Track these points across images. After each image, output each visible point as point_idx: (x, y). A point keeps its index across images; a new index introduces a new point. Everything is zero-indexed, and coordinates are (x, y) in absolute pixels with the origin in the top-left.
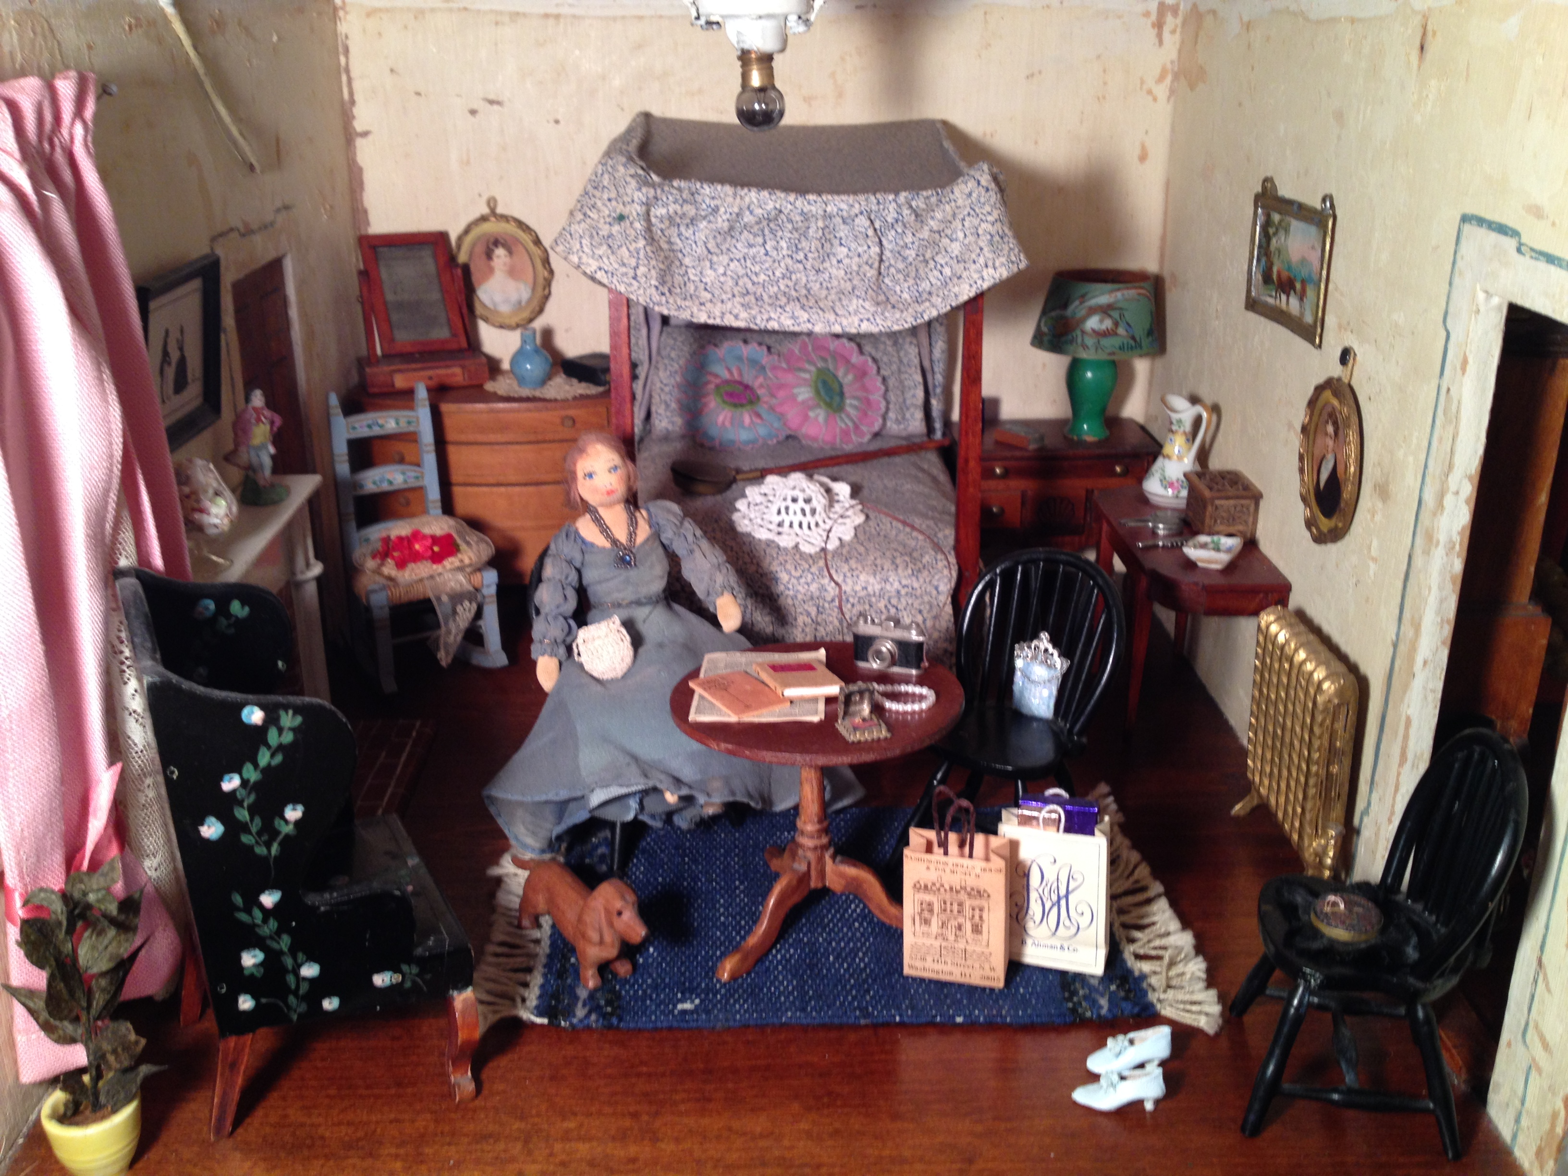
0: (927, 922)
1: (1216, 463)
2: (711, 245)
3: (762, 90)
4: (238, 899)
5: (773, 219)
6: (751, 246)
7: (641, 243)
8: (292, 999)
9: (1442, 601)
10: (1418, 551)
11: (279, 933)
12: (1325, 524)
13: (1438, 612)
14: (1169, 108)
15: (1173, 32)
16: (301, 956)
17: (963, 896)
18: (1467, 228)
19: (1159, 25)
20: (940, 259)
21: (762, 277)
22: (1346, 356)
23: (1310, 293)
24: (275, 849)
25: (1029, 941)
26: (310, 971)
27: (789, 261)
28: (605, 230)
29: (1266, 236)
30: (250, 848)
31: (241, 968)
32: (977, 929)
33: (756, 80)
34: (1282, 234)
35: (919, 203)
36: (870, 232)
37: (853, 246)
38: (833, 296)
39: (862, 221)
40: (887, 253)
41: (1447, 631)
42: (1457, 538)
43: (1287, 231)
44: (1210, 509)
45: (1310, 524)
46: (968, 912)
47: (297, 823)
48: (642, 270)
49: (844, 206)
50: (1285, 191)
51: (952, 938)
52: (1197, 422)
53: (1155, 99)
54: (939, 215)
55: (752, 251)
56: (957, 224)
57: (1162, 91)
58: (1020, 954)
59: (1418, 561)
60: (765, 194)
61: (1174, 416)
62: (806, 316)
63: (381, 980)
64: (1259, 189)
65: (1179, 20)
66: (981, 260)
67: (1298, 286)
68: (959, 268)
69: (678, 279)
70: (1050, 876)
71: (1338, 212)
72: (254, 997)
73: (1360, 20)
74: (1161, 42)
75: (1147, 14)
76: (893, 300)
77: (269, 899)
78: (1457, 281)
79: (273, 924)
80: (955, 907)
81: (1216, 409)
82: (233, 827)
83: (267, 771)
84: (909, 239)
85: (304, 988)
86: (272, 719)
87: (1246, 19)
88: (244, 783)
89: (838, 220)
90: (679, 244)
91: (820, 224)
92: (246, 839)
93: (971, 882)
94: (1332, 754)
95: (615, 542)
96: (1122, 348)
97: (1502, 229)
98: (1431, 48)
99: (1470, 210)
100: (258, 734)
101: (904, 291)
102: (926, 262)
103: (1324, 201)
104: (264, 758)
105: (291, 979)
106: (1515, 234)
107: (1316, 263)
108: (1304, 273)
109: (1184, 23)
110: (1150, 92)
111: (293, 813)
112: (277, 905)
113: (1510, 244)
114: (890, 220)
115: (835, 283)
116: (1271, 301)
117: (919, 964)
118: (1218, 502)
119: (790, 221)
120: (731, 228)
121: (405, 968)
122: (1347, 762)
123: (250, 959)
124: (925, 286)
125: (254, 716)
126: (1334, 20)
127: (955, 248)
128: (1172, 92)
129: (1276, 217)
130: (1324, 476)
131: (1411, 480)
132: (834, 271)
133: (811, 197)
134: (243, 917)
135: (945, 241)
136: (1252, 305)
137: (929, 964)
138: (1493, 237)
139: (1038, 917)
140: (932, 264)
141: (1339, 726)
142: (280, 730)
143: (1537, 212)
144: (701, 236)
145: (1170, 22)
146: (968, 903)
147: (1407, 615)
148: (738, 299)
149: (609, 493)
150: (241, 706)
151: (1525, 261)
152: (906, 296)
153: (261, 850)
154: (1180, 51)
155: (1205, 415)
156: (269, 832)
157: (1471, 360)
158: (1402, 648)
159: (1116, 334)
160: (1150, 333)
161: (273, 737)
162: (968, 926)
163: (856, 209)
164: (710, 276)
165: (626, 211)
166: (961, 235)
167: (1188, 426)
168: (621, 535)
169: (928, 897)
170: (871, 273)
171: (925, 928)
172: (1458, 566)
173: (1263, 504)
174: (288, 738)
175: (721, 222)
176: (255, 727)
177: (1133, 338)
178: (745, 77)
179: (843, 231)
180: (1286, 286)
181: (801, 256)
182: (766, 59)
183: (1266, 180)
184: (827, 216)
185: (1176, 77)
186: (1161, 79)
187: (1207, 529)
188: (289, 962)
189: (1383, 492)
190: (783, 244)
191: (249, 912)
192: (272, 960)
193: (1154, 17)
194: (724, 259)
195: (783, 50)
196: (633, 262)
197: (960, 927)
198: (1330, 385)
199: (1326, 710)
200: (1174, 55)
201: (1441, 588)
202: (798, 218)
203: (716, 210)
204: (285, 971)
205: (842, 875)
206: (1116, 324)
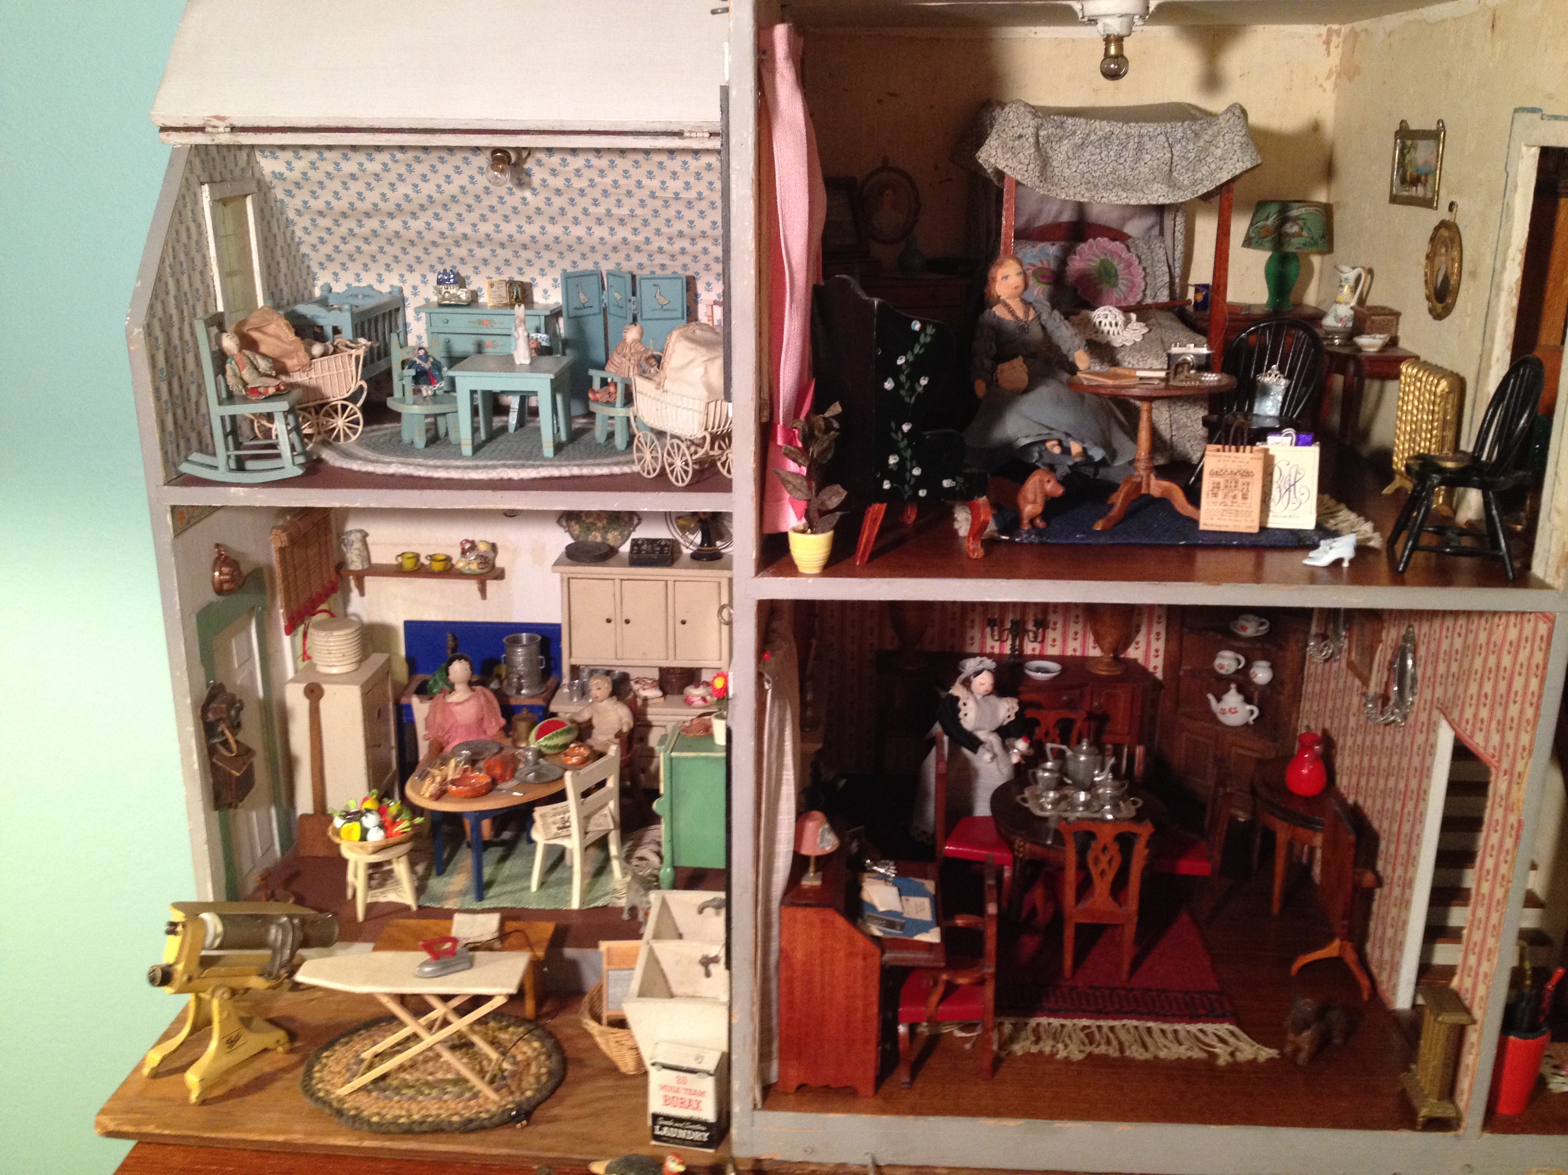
0: (1215, 495)
1: (1369, 302)
2: (1070, 154)
3: (1116, 57)
4: (893, 425)
5: (1107, 138)
6: (1092, 155)
7: (1033, 150)
8: (906, 487)
9: (1506, 323)
10: (1493, 297)
11: (907, 447)
12: (1439, 307)
13: (1505, 329)
14: (1334, 96)
15: (1337, 47)
16: (914, 463)
17: (1238, 477)
18: (1517, 115)
19: (1328, 42)
20: (1209, 159)
21: (1098, 173)
22: (1452, 206)
23: (1430, 180)
24: (913, 399)
25: (1271, 514)
26: (917, 472)
27: (1114, 163)
28: (1010, 144)
29: (1402, 155)
30: (902, 397)
31: (888, 465)
32: (1245, 497)
33: (1113, 51)
34: (1412, 151)
35: (1196, 127)
36: (1166, 145)
37: (1155, 153)
38: (1141, 184)
39: (1162, 138)
40: (1175, 158)
41: (1510, 341)
42: (1514, 286)
43: (1415, 148)
44: (1368, 323)
45: (1431, 311)
46: (1240, 486)
47: (925, 386)
48: (1032, 166)
49: (1151, 130)
50: (1414, 126)
51: (1229, 503)
52: (1358, 279)
53: (1325, 90)
54: (1210, 132)
55: (1093, 158)
56: (1220, 138)
57: (1329, 85)
58: (1266, 522)
59: (1493, 304)
60: (1104, 123)
61: (1344, 276)
62: (1125, 195)
63: (946, 483)
64: (1398, 128)
65: (1341, 39)
66: (1235, 157)
67: (1423, 178)
68: (1221, 164)
69: (1049, 174)
70: (1285, 473)
71: (1447, 128)
72: (891, 483)
73: (1459, 18)
74: (1329, 54)
75: (1320, 35)
76: (1178, 185)
77: (906, 428)
78: (1512, 145)
79: (905, 442)
80: (1233, 484)
81: (1370, 272)
82: (898, 385)
83: (917, 356)
84: (1191, 147)
85: (913, 481)
86: (923, 329)
87: (1388, 30)
88: (907, 361)
89: (1147, 138)
90: (1051, 154)
91: (1136, 140)
92: (903, 392)
93: (1244, 467)
94: (1445, 423)
95: (1017, 318)
96: (1305, 245)
97: (1533, 110)
98: (1498, 26)
99: (1517, 106)
100: (917, 334)
101: (1184, 179)
102: (1200, 161)
103: (1438, 123)
104: (917, 349)
105: (908, 474)
106: (1540, 110)
107: (1434, 161)
108: (1427, 169)
109: (1344, 42)
110: (1321, 86)
111: (924, 381)
112: (910, 431)
113: (1536, 116)
114: (1179, 137)
115: (1142, 176)
116: (1406, 193)
117: (1209, 522)
118: (1374, 318)
119: (1118, 139)
120: (1083, 144)
121: (958, 478)
122: (1453, 427)
123: (893, 460)
124: (1199, 175)
125: (916, 326)
126: (1444, 21)
127: (1218, 152)
128: (1336, 85)
129: (1409, 142)
130: (1440, 279)
131: (1489, 261)
132: (1142, 169)
133: (1132, 124)
134: (893, 435)
135: (1213, 148)
136: (1394, 199)
137: (1215, 522)
138: (1530, 116)
139: (1277, 499)
140: (1204, 162)
141: (1449, 406)
142: (926, 335)
143: (1550, 97)
144: (1064, 148)
145: (1335, 40)
146: (1241, 480)
147: (1487, 335)
148: (1083, 186)
149: (1016, 288)
150: (912, 320)
151: (1546, 123)
152: (1186, 182)
153: (907, 399)
154: (1341, 59)
155: (1363, 275)
156: (912, 389)
157: (1519, 184)
158: (1484, 356)
159: (1301, 236)
160: (1323, 237)
161: (922, 339)
162: (1240, 495)
163: (1158, 131)
164: (1067, 173)
165: (1024, 132)
166: (1222, 144)
167: (1352, 282)
168: (1020, 314)
169: (1217, 479)
170: (1167, 168)
171: (1214, 499)
172: (1515, 302)
173: (1401, 318)
174: (928, 339)
175: (1077, 140)
176: (915, 332)
177: (1312, 238)
178: (1107, 50)
179: (1149, 145)
180: (1415, 181)
181: (1122, 160)
182: (1119, 40)
183: (1402, 122)
184: (1141, 136)
185: (1339, 75)
186: (1328, 77)
187: (1367, 330)
188: (908, 465)
189: (1474, 274)
190: (1112, 153)
191: (897, 433)
192: (901, 464)
193: (1324, 37)
194: (1076, 162)
195: (1129, 35)
196: (1027, 161)
197: (1235, 497)
198: (1443, 224)
199: (1441, 396)
200: (1338, 62)
201: (1506, 315)
202: (1123, 137)
203: (1074, 133)
204: (906, 470)
205: (1160, 486)
206: (1302, 229)
